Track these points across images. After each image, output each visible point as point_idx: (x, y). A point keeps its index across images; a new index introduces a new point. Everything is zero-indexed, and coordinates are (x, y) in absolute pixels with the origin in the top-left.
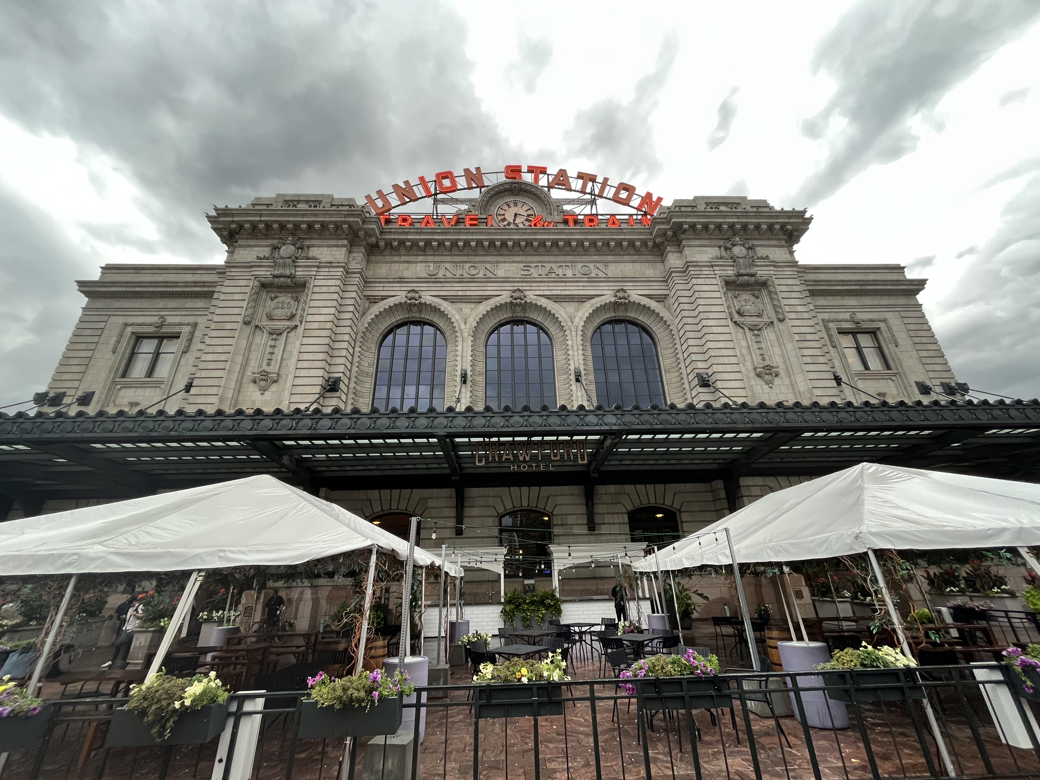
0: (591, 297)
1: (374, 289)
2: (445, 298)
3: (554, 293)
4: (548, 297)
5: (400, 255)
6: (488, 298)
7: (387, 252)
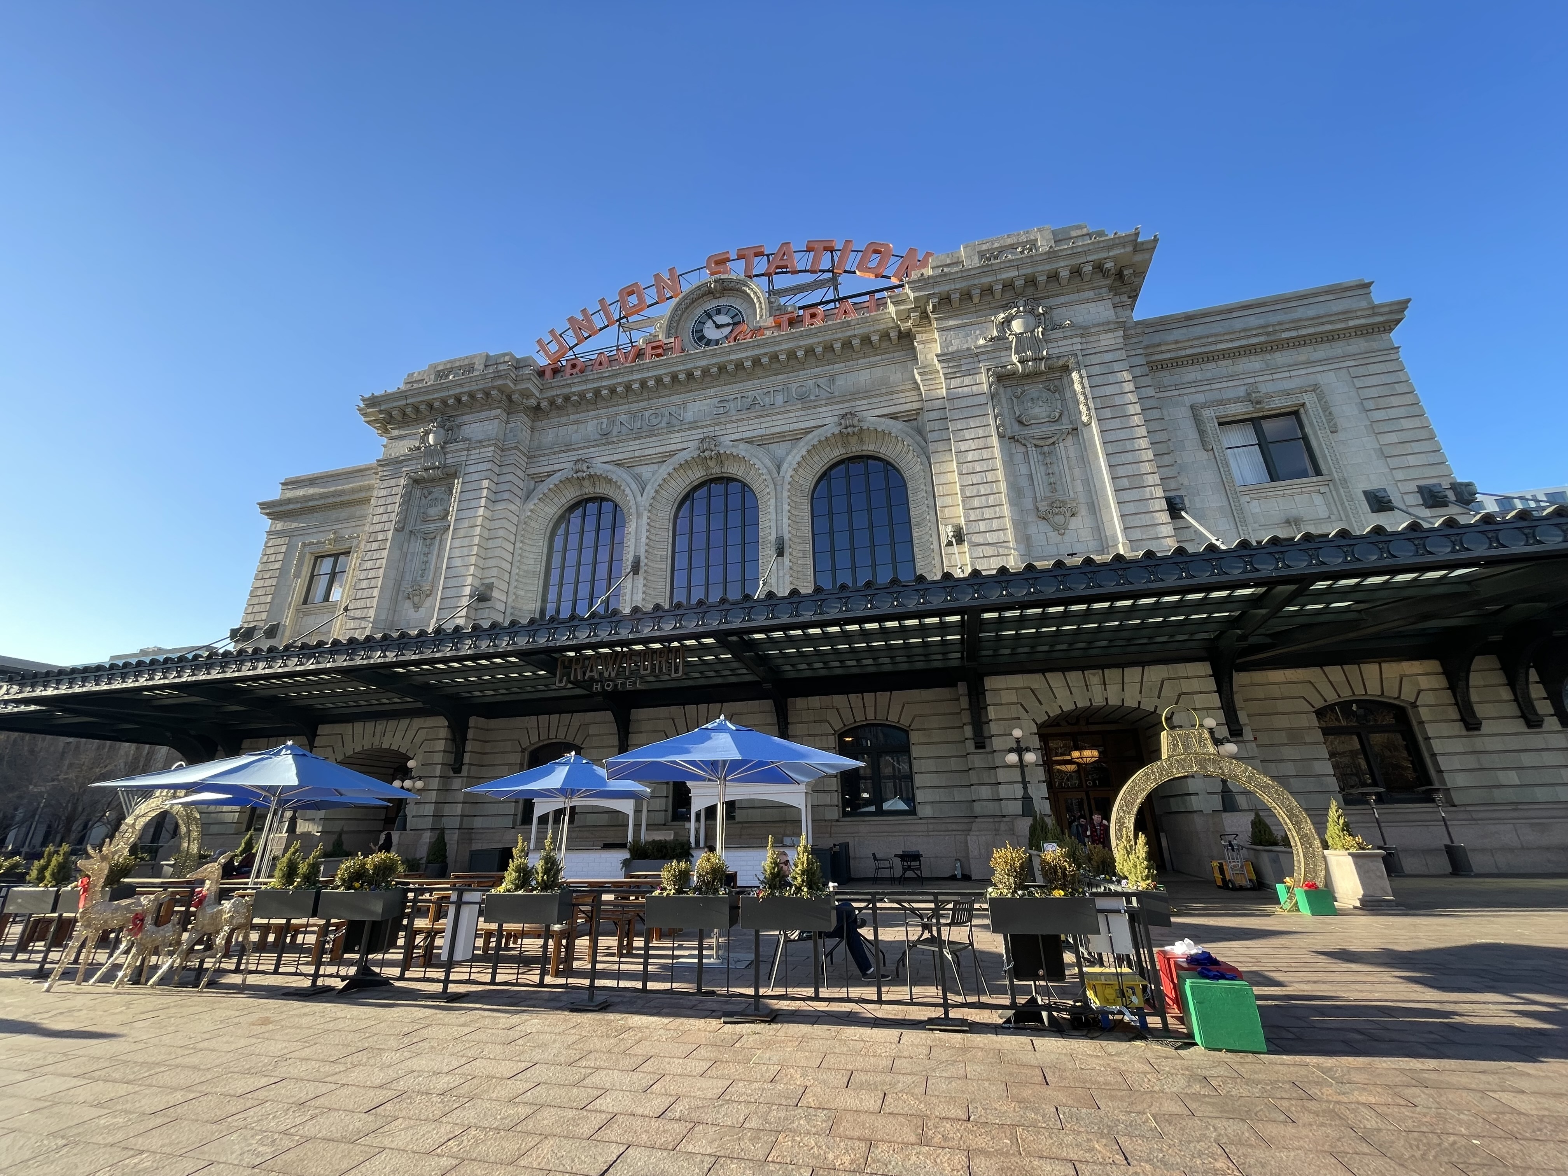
0: (808, 431)
1: (538, 464)
2: (619, 464)
3: (756, 433)
4: (749, 441)
5: (568, 415)
6: (672, 454)
7: (553, 413)
